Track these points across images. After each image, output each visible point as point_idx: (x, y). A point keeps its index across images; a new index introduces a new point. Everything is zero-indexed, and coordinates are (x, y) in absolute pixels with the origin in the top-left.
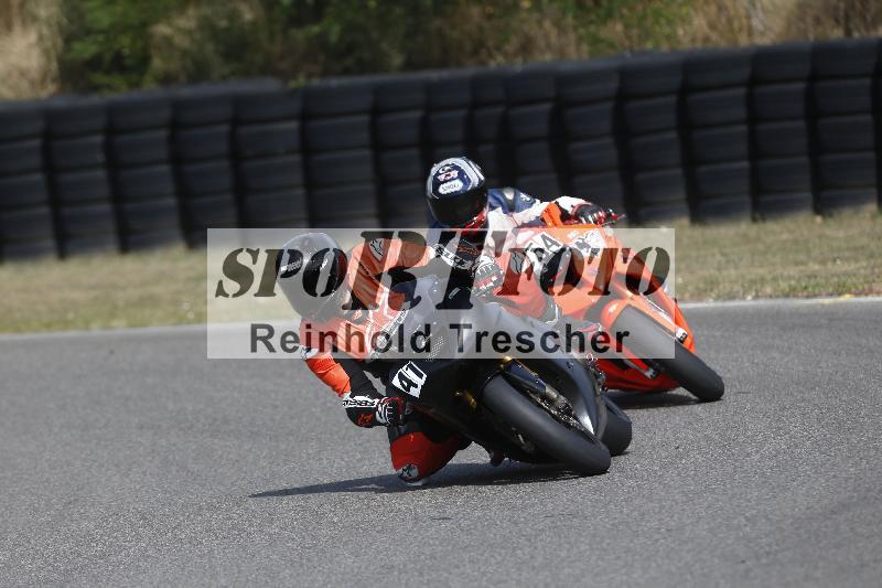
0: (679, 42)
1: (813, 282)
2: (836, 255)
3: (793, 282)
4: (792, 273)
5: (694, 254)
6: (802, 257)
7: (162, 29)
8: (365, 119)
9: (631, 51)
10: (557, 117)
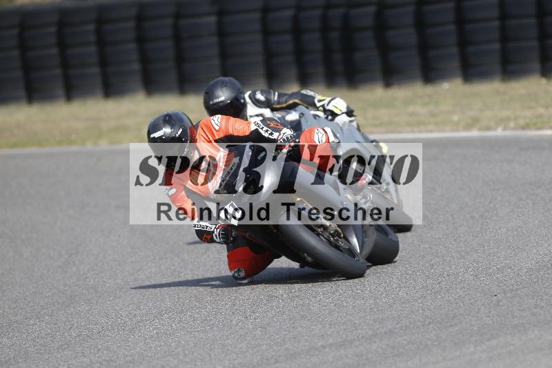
1: (540, 120)
3: (527, 120)
4: (527, 114)
6: (533, 104)
8: (258, 14)
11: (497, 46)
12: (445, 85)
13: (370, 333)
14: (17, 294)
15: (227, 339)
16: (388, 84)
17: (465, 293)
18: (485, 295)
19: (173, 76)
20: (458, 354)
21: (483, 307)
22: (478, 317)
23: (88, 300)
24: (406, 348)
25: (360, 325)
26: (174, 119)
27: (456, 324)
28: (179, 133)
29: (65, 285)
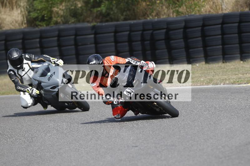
0: (202, 12)
1: (240, 80)
2: (247, 72)
3: (234, 80)
4: (234, 77)
5: (206, 72)
6: (237, 73)
7: (55, 9)
8: (113, 34)
9: (188, 15)
10: (167, 33)
11: (221, 47)
14: (6, 160)
23: (38, 162)
29: (27, 156)
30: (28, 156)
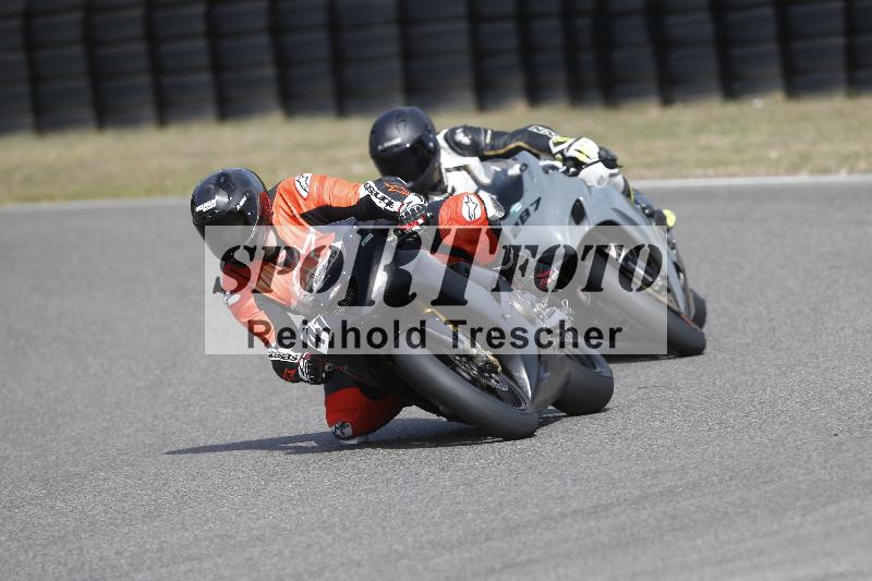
5: (787, 128)
11: (840, 41)
12: (758, 103)
13: (637, 493)
14: (78, 431)
15: (411, 502)
16: (667, 101)
17: (789, 430)
18: (818, 434)
19: (326, 86)
20: (775, 527)
21: (815, 454)
22: (807, 469)
24: (694, 517)
25: (621, 480)
26: (234, 180)
27: (772, 480)
28: (242, 203)
29: (155, 417)
30: (157, 418)
